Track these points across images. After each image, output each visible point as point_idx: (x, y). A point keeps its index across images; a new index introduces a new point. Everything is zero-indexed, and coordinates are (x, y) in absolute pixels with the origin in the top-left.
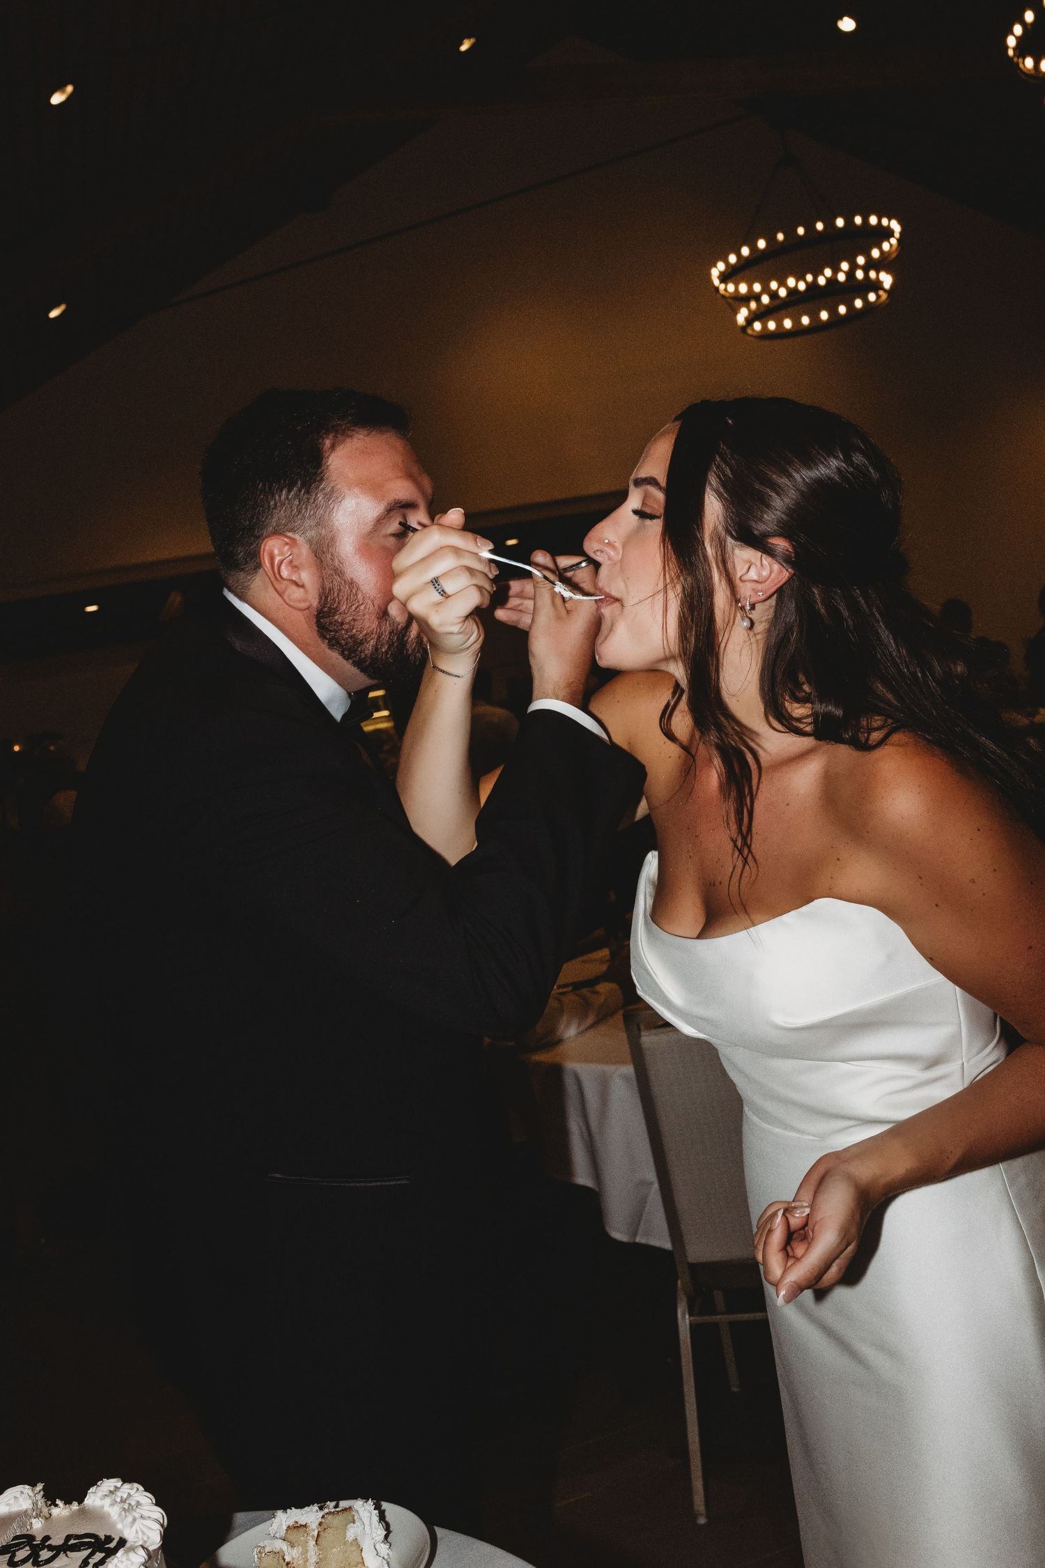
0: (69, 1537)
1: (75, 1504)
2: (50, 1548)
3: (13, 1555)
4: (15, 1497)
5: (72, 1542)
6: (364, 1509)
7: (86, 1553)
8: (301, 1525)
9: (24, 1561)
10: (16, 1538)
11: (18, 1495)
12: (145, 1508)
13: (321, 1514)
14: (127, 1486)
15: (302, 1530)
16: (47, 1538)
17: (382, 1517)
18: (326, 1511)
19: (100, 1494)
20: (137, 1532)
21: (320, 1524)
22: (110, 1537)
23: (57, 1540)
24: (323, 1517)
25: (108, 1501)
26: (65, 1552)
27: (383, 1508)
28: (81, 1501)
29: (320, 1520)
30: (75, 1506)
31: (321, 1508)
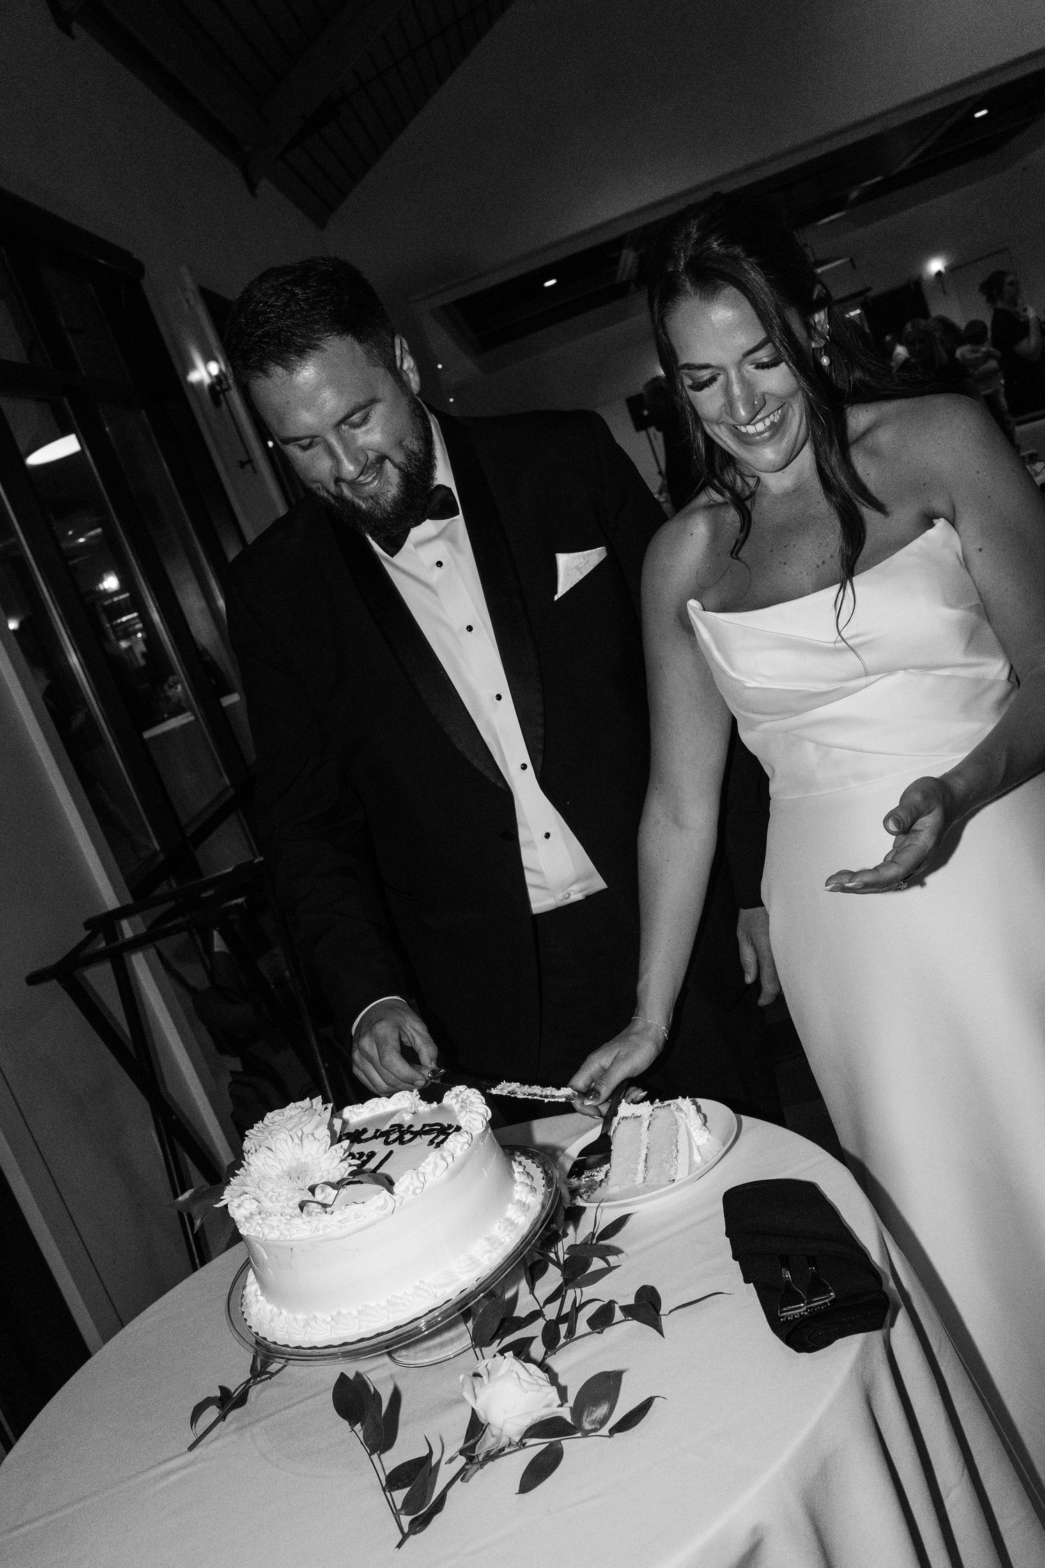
0: (424, 1126)
1: (435, 1103)
2: (412, 1133)
3: (388, 1138)
4: (399, 1099)
5: (427, 1128)
6: (685, 1103)
7: (433, 1136)
8: (637, 1116)
9: (394, 1141)
10: (392, 1126)
11: (401, 1098)
12: (476, 1106)
13: (652, 1107)
14: (468, 1090)
15: (638, 1119)
16: (411, 1126)
17: (699, 1110)
18: (656, 1106)
19: (451, 1096)
20: (466, 1122)
21: (651, 1115)
22: (451, 1125)
23: (417, 1128)
24: (653, 1110)
25: (454, 1101)
26: (420, 1136)
27: (699, 1104)
28: (439, 1101)
29: (651, 1112)
30: (435, 1105)
31: (652, 1103)
